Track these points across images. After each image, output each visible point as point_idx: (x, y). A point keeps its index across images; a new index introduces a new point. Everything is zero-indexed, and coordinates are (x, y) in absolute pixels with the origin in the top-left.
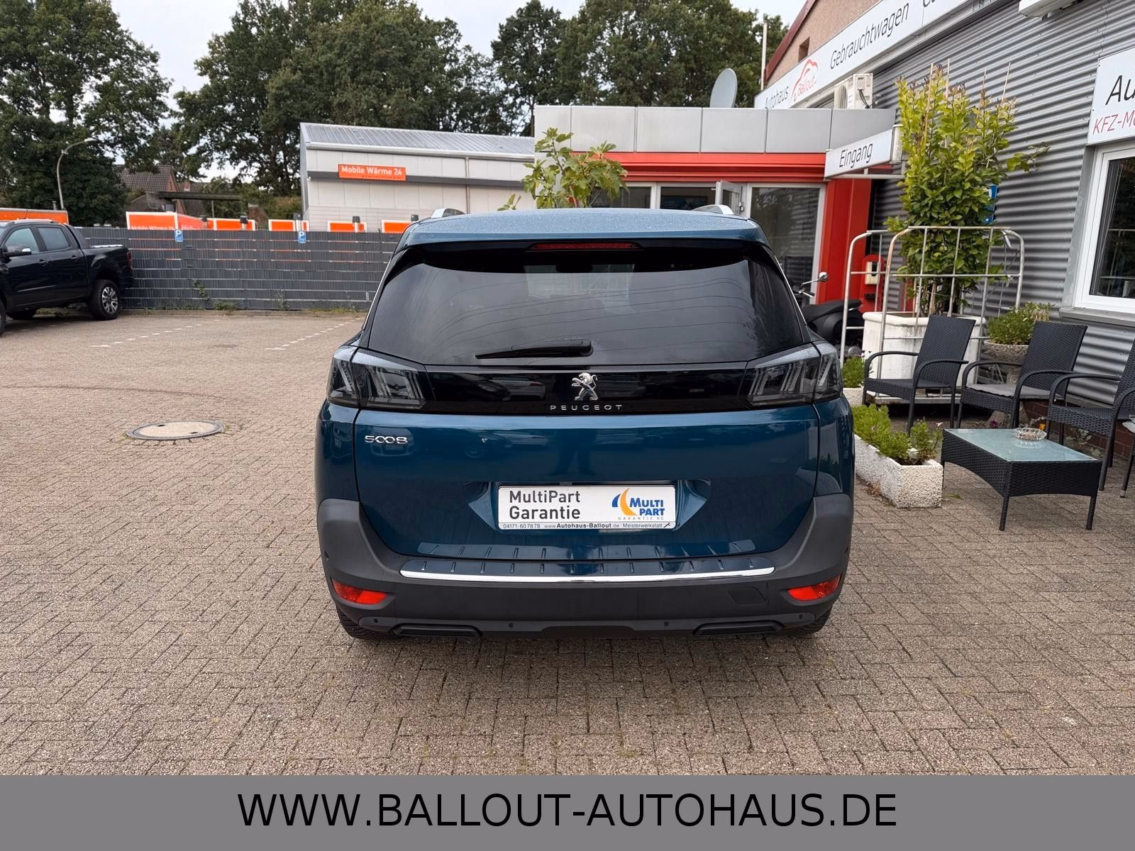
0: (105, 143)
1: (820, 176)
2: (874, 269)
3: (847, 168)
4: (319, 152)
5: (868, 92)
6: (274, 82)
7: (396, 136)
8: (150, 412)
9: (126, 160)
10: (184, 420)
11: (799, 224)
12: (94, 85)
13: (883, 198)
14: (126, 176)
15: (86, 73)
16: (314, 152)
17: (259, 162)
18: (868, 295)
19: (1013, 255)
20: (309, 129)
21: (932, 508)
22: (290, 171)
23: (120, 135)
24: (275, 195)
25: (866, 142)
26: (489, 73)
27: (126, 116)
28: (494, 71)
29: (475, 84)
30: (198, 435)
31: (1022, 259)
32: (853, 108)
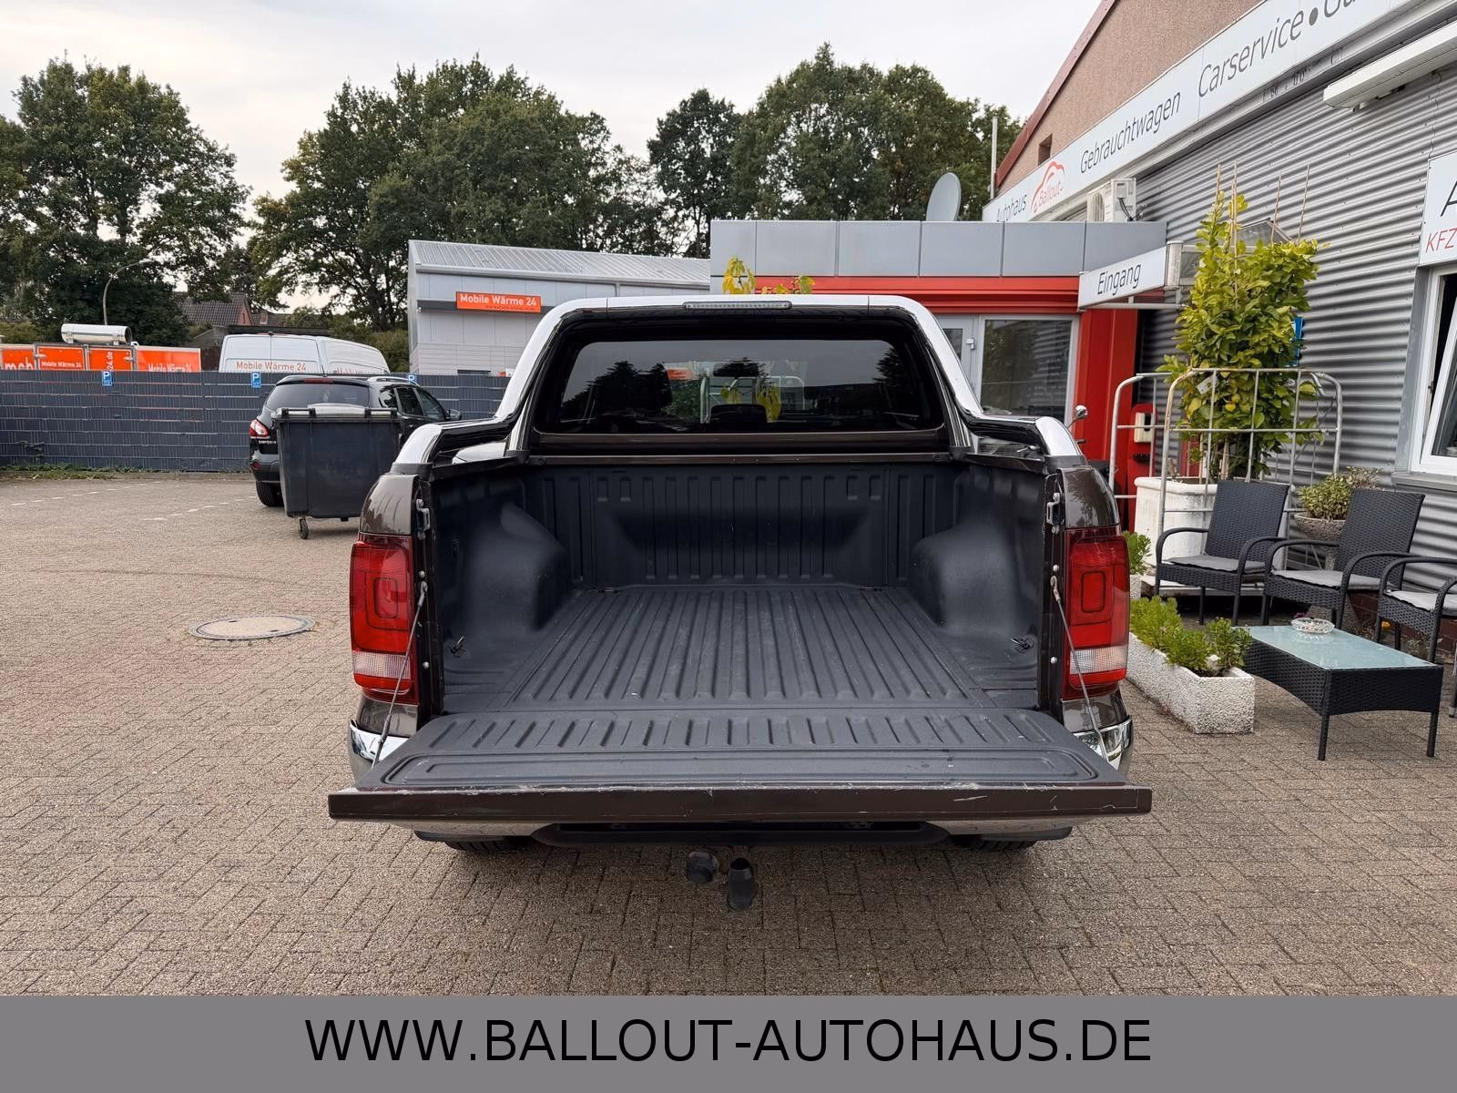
0: (164, 265)
1: (1071, 305)
2: (1147, 421)
3: (1108, 295)
4: (432, 276)
5: (1131, 201)
6: (376, 189)
7: (529, 257)
8: (218, 604)
9: (189, 287)
10: (260, 614)
11: (1045, 366)
12: (153, 195)
13: (1155, 333)
14: (189, 308)
15: (144, 180)
16: (427, 276)
17: (355, 288)
18: (1139, 456)
19: (1328, 404)
20: (419, 248)
21: (1241, 733)
22: (394, 299)
23: (184, 255)
24: (373, 329)
25: (1132, 262)
26: (645, 181)
27: (193, 232)
28: (652, 178)
29: (627, 194)
30: (279, 633)
31: (1340, 409)
32: (1111, 221)
